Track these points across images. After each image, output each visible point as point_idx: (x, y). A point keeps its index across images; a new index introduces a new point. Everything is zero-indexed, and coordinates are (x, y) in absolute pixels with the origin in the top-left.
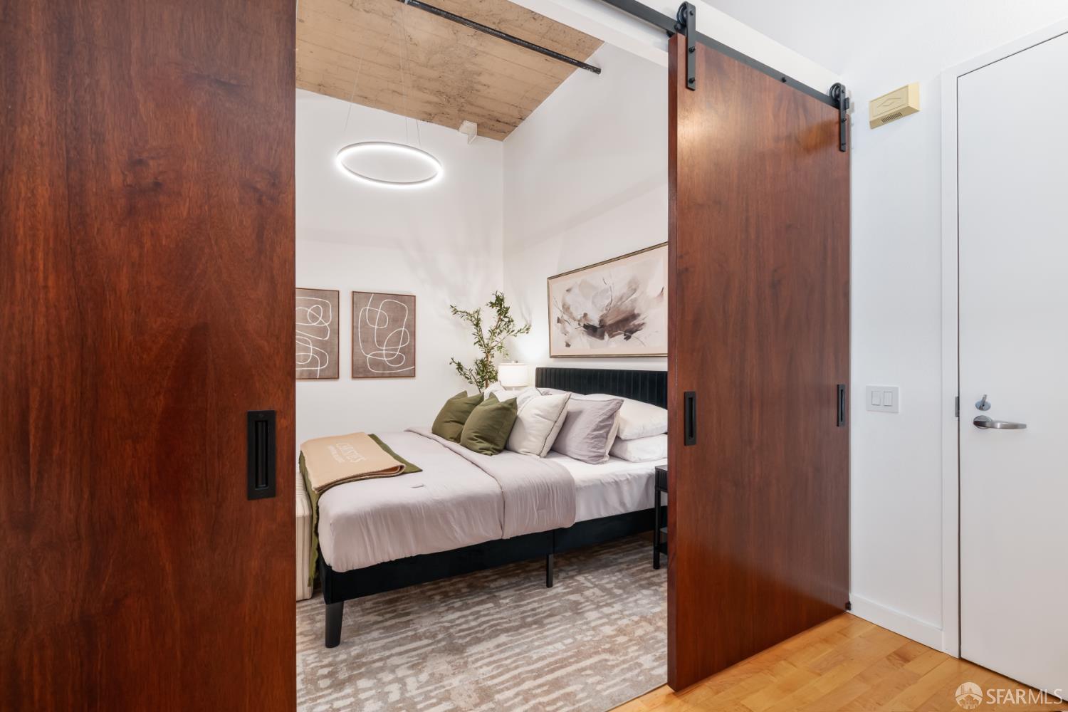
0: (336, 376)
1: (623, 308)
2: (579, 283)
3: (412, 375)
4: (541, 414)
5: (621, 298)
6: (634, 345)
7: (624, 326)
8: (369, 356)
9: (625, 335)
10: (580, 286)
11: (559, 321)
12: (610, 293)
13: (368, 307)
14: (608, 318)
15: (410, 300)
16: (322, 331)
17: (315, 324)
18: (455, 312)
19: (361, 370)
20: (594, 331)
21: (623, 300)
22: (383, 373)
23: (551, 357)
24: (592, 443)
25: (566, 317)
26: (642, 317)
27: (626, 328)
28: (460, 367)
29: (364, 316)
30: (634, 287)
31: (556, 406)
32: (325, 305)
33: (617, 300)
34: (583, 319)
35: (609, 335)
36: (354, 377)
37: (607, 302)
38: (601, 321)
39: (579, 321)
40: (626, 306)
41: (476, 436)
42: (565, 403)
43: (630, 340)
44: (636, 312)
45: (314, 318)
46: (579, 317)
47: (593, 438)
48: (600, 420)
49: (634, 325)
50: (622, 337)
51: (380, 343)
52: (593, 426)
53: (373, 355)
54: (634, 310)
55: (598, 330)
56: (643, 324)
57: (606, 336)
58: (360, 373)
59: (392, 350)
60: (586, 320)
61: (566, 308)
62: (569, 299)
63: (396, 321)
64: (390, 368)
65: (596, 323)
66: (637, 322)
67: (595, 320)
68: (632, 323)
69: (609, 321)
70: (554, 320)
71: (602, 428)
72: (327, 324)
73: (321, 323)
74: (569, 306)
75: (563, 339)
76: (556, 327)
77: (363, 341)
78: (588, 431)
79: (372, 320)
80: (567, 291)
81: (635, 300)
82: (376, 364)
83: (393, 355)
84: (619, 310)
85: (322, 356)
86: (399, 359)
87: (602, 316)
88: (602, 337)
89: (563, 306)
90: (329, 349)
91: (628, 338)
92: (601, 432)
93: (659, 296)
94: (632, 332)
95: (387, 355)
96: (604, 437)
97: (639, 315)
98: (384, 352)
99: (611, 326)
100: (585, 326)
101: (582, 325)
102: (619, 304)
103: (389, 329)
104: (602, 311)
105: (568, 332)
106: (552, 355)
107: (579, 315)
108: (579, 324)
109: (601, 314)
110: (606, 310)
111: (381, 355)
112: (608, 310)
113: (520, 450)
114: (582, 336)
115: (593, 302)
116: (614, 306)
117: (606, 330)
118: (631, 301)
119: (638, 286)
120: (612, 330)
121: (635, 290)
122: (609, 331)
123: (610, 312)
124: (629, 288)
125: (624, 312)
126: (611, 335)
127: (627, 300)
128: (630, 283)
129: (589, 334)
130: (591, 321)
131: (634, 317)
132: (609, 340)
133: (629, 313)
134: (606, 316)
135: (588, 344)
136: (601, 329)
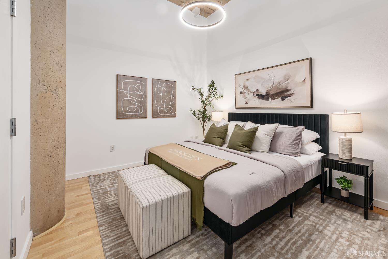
0: (146, 117)
1: (280, 87)
2: (254, 76)
3: (175, 116)
4: (267, 134)
5: (279, 83)
6: (287, 103)
7: (281, 95)
8: (159, 108)
10: (254, 78)
11: (241, 93)
12: (272, 80)
13: (158, 86)
14: (271, 92)
15: (174, 83)
16: (140, 96)
17: (137, 93)
18: (194, 89)
19: (156, 114)
20: (261, 97)
21: (281, 84)
22: (164, 115)
23: (236, 108)
24: (293, 147)
25: (245, 91)
26: (292, 91)
27: (282, 96)
28: (194, 113)
29: (157, 90)
30: (287, 78)
31: (273, 130)
32: (141, 84)
33: (276, 84)
34: (256, 92)
35: (272, 99)
36: (153, 117)
37: (271, 84)
38: (266, 93)
39: (253, 93)
40: (283, 86)
41: (242, 145)
42: (276, 129)
43: (284, 101)
44: (288, 88)
45: (137, 90)
46: (253, 91)
47: (293, 145)
48: (296, 136)
49: (287, 94)
50: (280, 99)
51: (163, 102)
52: (293, 139)
53: (161, 107)
54: (287, 88)
55: (265, 97)
56: (293, 94)
57: (270, 99)
58: (155, 115)
59: (168, 105)
60: (258, 92)
61: (245, 87)
62: (247, 84)
63: (169, 92)
64: (167, 113)
65: (264, 93)
66: (289, 93)
67: (263, 92)
69: (271, 93)
70: (238, 92)
71: (297, 140)
72: (142, 93)
73: (140, 92)
74: (248, 86)
75: (244, 101)
76: (240, 96)
77: (157, 101)
78: (291, 141)
79: (160, 91)
80: (247, 80)
81: (288, 83)
82: (162, 111)
83: (168, 107)
84: (278, 88)
85: (141, 107)
86: (170, 110)
87: (268, 90)
88: (267, 99)
89: (244, 87)
90: (143, 105)
91: (283, 100)
92: (297, 141)
93: (302, 81)
94: (286, 97)
95: (166, 107)
96: (298, 144)
97: (290, 90)
98: (165, 106)
99: (273, 95)
100: (257, 95)
101: (255, 94)
102: (278, 85)
103: (167, 96)
104: (268, 88)
105: (246, 98)
106: (237, 107)
107: (254, 90)
108: (254, 94)
109: (267, 89)
110: (270, 88)
111: (163, 107)
112: (271, 87)
113: (260, 151)
114: (255, 99)
115: (262, 85)
116: (275, 86)
117: (270, 97)
118: (286, 84)
119: (290, 77)
120: (274, 96)
121: (288, 79)
122: (272, 97)
123: (272, 89)
124: (284, 78)
125: (281, 89)
126: (273, 99)
127: (283, 83)
128: (285, 76)
129: (259, 98)
130: (261, 92)
131: (287, 91)
132: (271, 101)
133: (284, 89)
134: (270, 90)
135: (259, 103)
136: (267, 96)
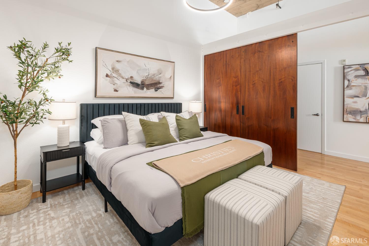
1: (155, 79)
6: (158, 94)
7: (155, 86)
9: (155, 89)
11: (108, 76)
12: (148, 71)
14: (147, 82)
20: (135, 85)
21: (155, 76)
23: (97, 97)
25: (114, 75)
27: (156, 87)
30: (160, 72)
33: (151, 75)
34: (130, 79)
37: (146, 74)
38: (142, 82)
39: (127, 79)
40: (156, 78)
44: (161, 82)
49: (159, 86)
50: (154, 90)
54: (159, 81)
55: (140, 85)
56: (163, 86)
57: (145, 89)
60: (132, 80)
61: (115, 70)
62: (118, 66)
65: (139, 82)
66: (161, 85)
68: (159, 85)
69: (147, 83)
70: (102, 75)
74: (119, 70)
75: (112, 87)
76: (104, 79)
80: (117, 61)
81: (160, 77)
84: (153, 79)
87: (143, 80)
88: (142, 89)
89: (113, 69)
91: (156, 91)
93: (170, 78)
94: (158, 89)
97: (162, 83)
99: (148, 85)
100: (131, 82)
101: (129, 81)
102: (153, 77)
104: (143, 77)
105: (116, 84)
107: (127, 76)
108: (127, 81)
109: (143, 79)
110: (146, 78)
112: (147, 77)
114: (128, 87)
115: (137, 72)
116: (150, 77)
117: (145, 86)
118: (159, 77)
119: (162, 72)
120: (149, 87)
121: (160, 74)
122: (147, 87)
123: (148, 79)
124: (158, 72)
125: (155, 81)
126: (148, 89)
127: (157, 76)
128: (158, 70)
129: (134, 86)
130: (136, 80)
131: (160, 83)
132: (146, 91)
133: (158, 81)
134: (145, 80)
135: (133, 91)
136: (142, 85)
